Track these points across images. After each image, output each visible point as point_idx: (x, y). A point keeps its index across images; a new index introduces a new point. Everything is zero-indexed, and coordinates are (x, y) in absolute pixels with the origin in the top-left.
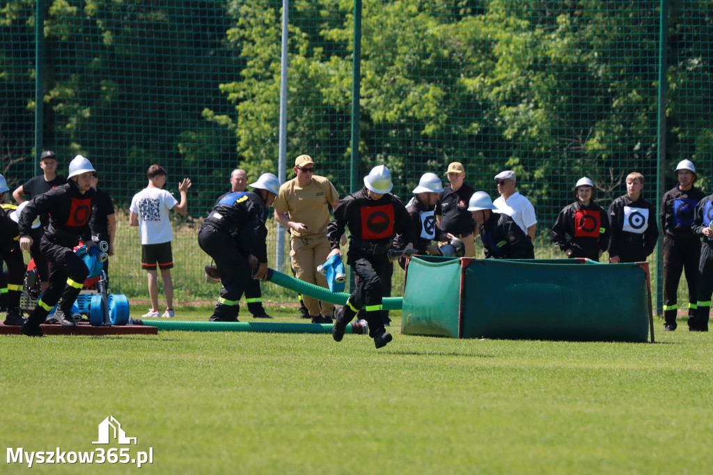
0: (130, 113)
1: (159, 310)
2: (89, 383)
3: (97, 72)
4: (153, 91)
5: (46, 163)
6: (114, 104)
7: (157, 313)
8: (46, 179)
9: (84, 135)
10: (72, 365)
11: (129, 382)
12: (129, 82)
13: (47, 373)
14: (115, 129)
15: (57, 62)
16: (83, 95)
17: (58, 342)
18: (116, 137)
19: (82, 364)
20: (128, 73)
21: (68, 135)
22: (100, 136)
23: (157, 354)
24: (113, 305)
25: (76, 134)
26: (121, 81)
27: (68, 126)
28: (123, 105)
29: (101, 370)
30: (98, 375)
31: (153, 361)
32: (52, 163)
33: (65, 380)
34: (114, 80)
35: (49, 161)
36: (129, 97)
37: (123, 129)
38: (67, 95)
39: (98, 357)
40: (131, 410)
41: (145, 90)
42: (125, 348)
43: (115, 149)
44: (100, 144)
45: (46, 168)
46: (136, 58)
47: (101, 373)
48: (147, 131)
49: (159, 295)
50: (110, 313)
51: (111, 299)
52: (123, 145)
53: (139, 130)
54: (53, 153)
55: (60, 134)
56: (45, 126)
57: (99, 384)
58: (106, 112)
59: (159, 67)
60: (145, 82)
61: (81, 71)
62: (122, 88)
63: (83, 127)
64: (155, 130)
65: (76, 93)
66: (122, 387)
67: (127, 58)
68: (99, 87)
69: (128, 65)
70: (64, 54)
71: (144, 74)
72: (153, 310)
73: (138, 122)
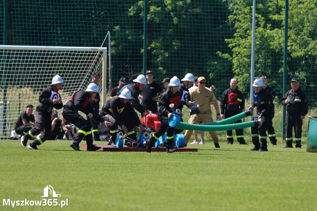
0: (185, 54)
1: (198, 141)
2: (167, 173)
3: (170, 36)
4: (195, 44)
5: (148, 76)
6: (178, 50)
7: (197, 142)
8: (148, 83)
9: (164, 64)
10: (160, 165)
11: (185, 173)
12: (184, 40)
13: (149, 169)
14: (179, 61)
15: (153, 31)
16: (164, 46)
17: (154, 155)
18: (179, 64)
19: (164, 165)
20: (184, 36)
21: (158, 64)
22: (171, 64)
23: (197, 160)
24: (177, 139)
25: (161, 63)
26: (181, 39)
27: (158, 60)
28: (182, 50)
29: (173, 168)
30: (171, 169)
31: (195, 163)
32: (151, 76)
33: (157, 172)
34: (178, 39)
35: (150, 75)
36: (185, 47)
37: (182, 61)
38: (158, 46)
39: (171, 162)
40: (186, 185)
41: (192, 43)
42: (183, 158)
43: (178, 69)
44: (171, 67)
45: (148, 78)
46: (188, 29)
47: (173, 169)
48: (192, 61)
49: (198, 134)
50: (176, 142)
51: (177, 136)
52: (182, 68)
53: (189, 61)
54: (151, 71)
55: (154, 63)
56: (148, 60)
57: (172, 174)
58: (175, 53)
59: (198, 33)
60: (191, 40)
61: (164, 35)
62: (181, 43)
63: (164, 60)
64: (196, 61)
65: (161, 45)
66: (182, 175)
67: (184, 29)
68: (171, 42)
69: (184, 32)
70: (156, 28)
71: (191, 36)
72: (195, 141)
73: (188, 57)
